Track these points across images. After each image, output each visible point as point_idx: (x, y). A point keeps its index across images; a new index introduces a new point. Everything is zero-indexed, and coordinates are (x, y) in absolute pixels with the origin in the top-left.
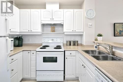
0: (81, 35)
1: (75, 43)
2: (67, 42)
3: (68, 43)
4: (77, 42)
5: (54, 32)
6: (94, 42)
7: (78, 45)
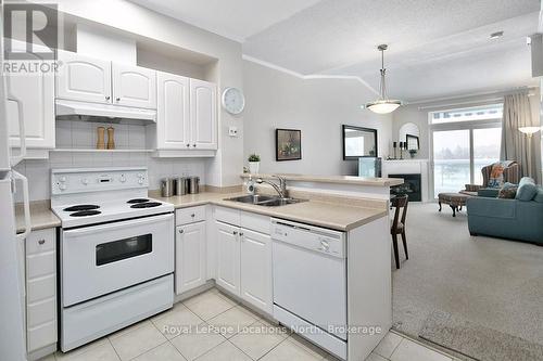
0: (207, 161)
1: (190, 186)
2: (164, 183)
3: (168, 189)
4: (197, 180)
5: (113, 147)
6: (243, 178)
7: (197, 191)
